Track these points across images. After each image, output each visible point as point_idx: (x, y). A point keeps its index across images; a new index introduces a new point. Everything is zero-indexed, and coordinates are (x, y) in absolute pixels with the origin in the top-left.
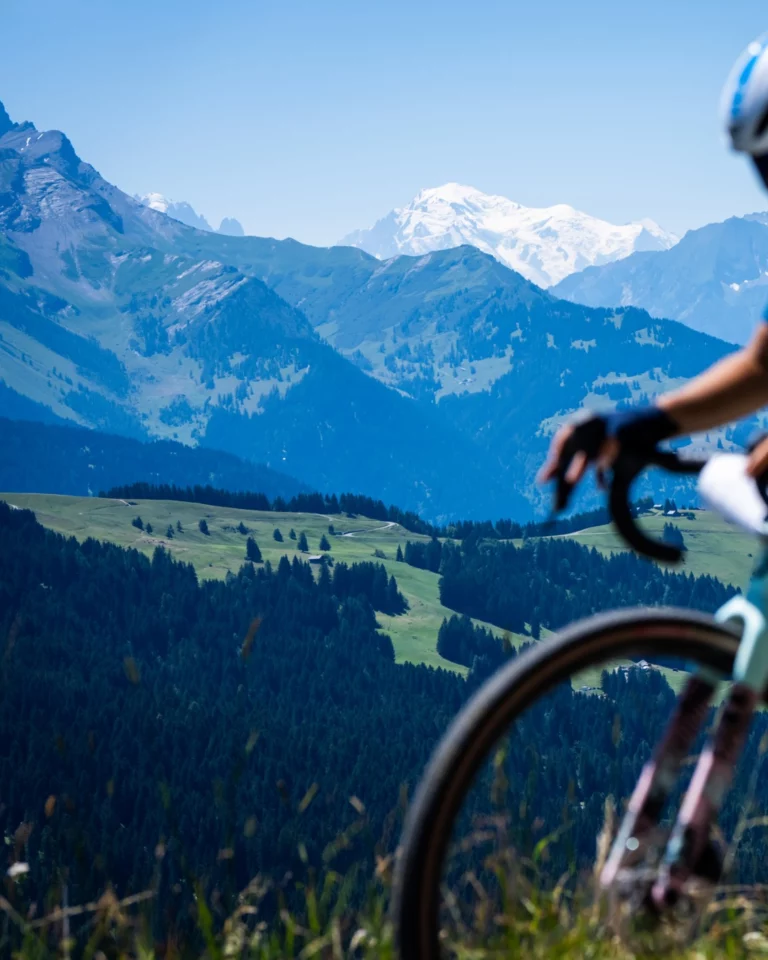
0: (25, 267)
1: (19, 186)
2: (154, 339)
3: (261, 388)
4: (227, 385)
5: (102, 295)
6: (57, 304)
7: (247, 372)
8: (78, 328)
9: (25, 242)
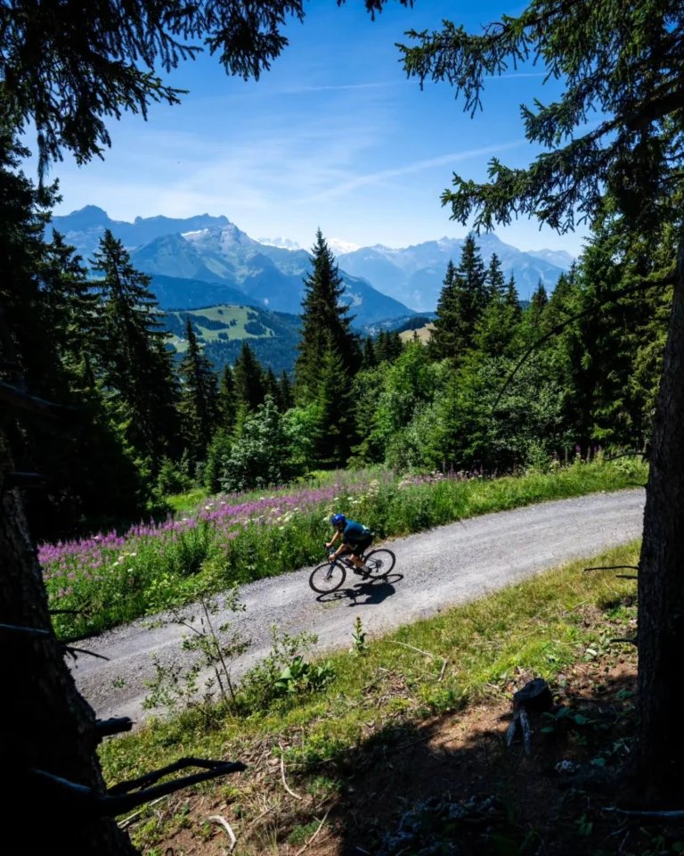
0: (220, 249)
1: (221, 234)
2: (242, 263)
3: (256, 272)
4: (251, 272)
5: (233, 254)
6: (225, 256)
7: (255, 270)
8: (227, 259)
9: (221, 244)
